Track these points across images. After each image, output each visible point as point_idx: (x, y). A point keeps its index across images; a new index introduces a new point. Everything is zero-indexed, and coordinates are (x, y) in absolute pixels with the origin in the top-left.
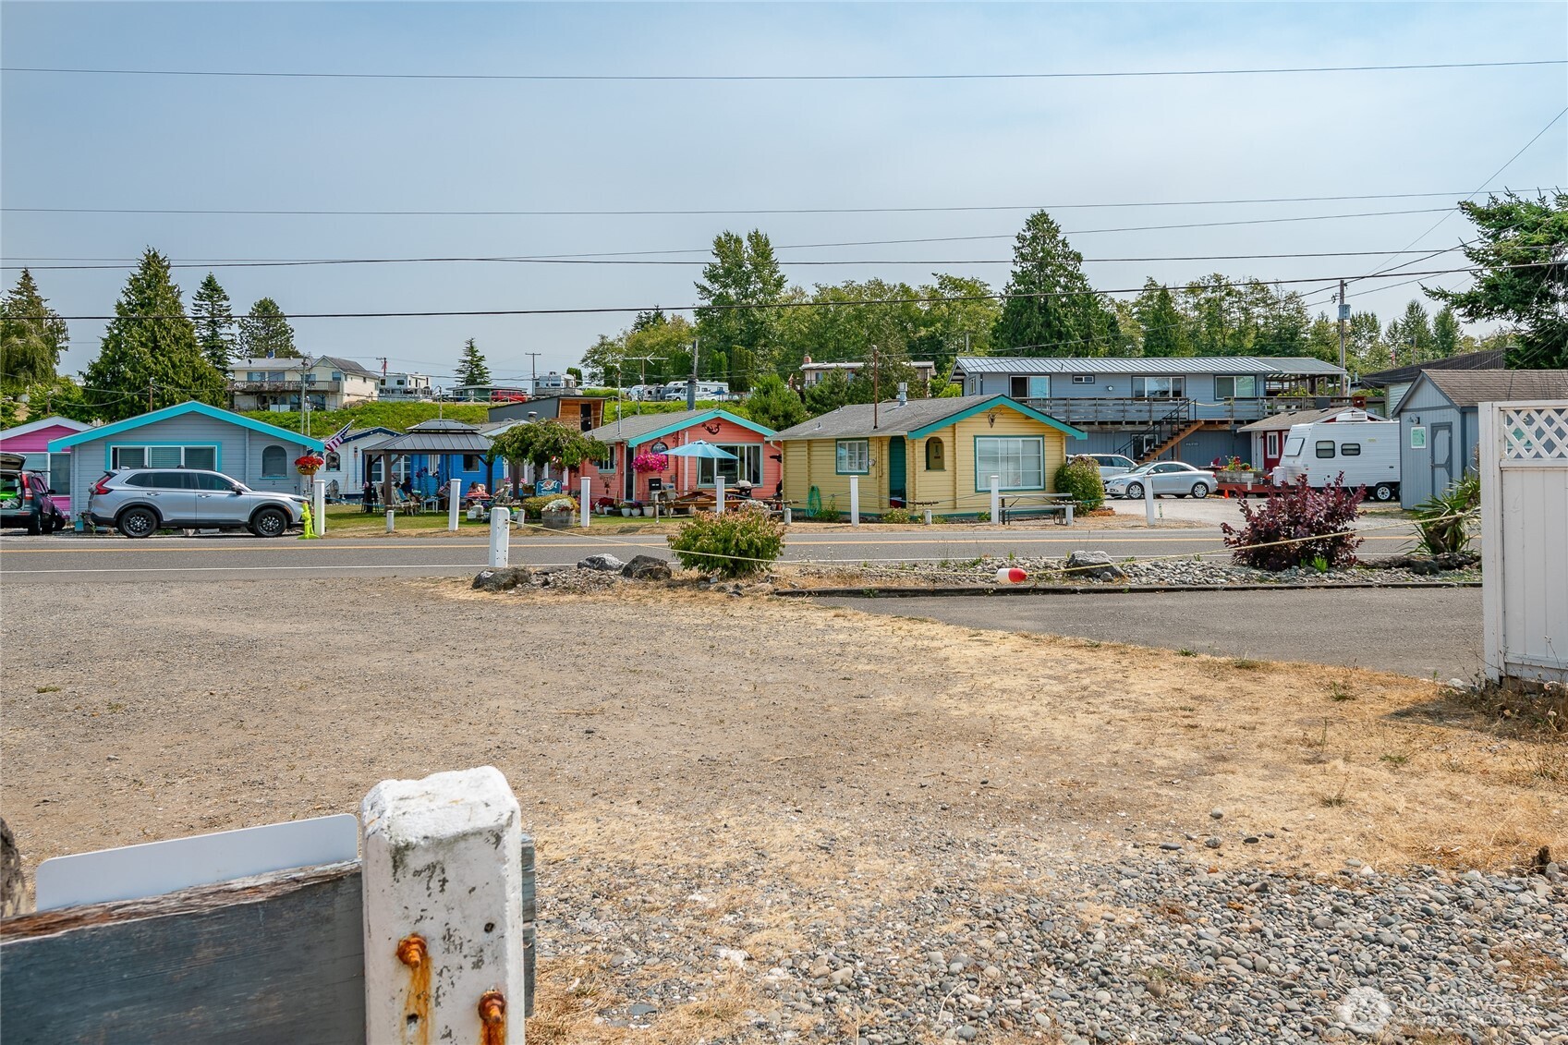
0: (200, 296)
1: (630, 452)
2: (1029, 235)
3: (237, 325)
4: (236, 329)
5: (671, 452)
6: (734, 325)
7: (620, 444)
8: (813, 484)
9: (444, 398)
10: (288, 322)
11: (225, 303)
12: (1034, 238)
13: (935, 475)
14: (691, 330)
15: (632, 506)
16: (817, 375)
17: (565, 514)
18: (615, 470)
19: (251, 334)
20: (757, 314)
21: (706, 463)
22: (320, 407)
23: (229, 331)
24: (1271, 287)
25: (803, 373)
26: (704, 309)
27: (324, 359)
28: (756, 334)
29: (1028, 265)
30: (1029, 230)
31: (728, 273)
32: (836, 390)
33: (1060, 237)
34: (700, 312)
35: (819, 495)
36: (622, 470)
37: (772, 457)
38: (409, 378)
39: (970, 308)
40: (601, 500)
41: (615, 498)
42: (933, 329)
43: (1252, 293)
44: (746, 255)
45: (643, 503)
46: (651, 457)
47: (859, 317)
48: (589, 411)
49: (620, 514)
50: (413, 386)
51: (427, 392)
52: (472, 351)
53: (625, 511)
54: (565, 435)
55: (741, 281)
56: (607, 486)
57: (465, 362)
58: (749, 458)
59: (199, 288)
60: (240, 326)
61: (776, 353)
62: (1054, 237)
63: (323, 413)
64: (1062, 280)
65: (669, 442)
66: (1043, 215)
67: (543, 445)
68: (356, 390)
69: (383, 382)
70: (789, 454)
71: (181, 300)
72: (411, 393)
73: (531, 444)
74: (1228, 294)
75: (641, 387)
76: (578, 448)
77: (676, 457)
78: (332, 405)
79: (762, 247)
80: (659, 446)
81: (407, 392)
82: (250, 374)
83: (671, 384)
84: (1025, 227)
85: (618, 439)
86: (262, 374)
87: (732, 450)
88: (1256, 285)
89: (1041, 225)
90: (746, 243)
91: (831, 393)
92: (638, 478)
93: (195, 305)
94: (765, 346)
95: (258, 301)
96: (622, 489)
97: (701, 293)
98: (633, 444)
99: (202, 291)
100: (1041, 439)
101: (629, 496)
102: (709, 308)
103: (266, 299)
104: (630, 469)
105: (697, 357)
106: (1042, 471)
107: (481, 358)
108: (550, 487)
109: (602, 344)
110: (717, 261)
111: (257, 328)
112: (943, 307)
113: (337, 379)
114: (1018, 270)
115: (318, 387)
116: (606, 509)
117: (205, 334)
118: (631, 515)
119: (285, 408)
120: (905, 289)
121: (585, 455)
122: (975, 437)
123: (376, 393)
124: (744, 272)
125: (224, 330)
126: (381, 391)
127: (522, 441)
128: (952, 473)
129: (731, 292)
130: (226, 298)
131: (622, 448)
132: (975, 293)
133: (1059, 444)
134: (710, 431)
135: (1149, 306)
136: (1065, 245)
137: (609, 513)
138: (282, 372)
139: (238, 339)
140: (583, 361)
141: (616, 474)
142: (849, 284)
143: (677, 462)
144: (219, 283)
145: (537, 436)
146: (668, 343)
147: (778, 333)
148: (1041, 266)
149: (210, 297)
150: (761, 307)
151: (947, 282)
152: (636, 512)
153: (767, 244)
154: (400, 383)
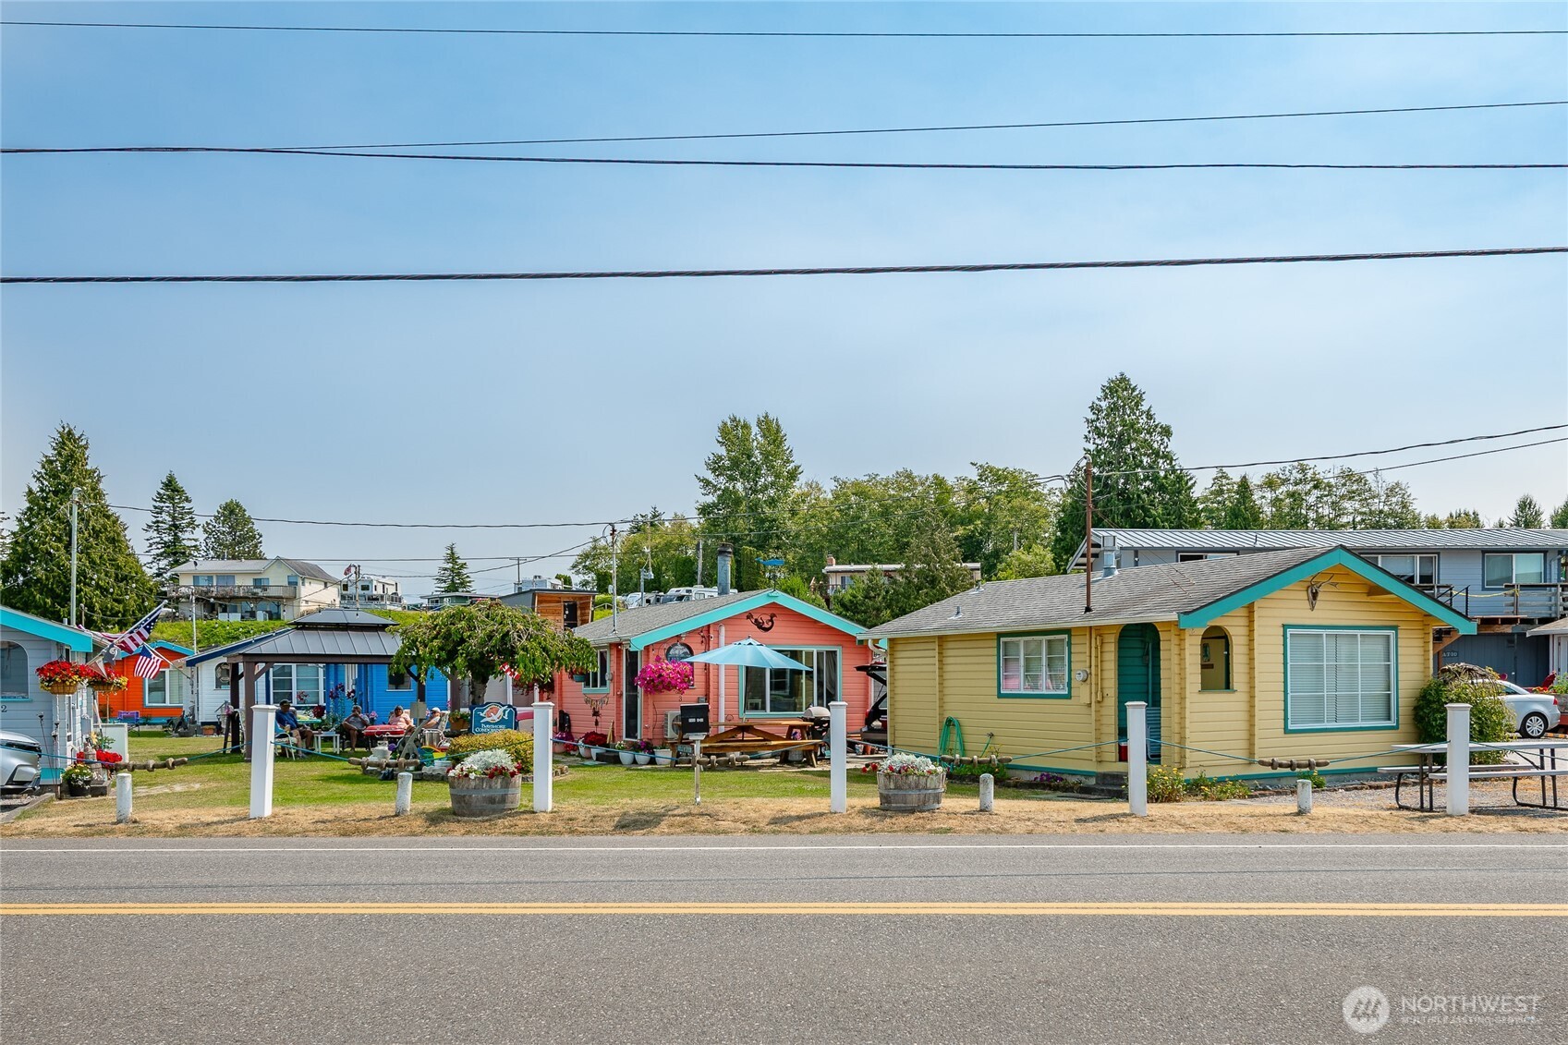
0: (161, 498)
1: (633, 656)
2: (1104, 404)
3: (201, 529)
4: (200, 534)
5: (699, 658)
6: (742, 524)
7: (616, 646)
8: (948, 714)
9: (416, 607)
10: (257, 526)
11: (187, 505)
12: (1113, 409)
13: (1218, 699)
14: (694, 532)
15: (636, 748)
16: (843, 579)
17: (498, 783)
18: (609, 688)
19: (217, 540)
20: (767, 510)
21: (754, 675)
22: (274, 616)
23: (192, 537)
24: (1370, 477)
25: (825, 578)
26: (709, 506)
27: (278, 560)
28: (767, 536)
29: (1104, 443)
30: (1106, 398)
31: (735, 463)
32: (872, 594)
33: (1145, 408)
34: (704, 510)
35: (961, 735)
36: (619, 688)
37: (859, 669)
38: (375, 583)
39: (1016, 502)
40: (587, 735)
41: (609, 733)
42: (971, 527)
43: (1344, 485)
44: (755, 443)
45: (655, 743)
46: (667, 667)
47: (885, 513)
48: (575, 611)
49: (616, 760)
50: (380, 591)
51: (396, 599)
52: (452, 558)
53: (626, 757)
54: (520, 626)
55: (752, 473)
56: (596, 713)
57: (445, 569)
58: (819, 671)
59: (159, 488)
60: (205, 531)
61: (790, 557)
62: (1137, 404)
63: (278, 623)
64: (1145, 459)
65: (695, 643)
66: (1123, 379)
67: (483, 644)
68: (316, 597)
69: (346, 587)
70: (899, 662)
71: (101, 486)
72: (377, 599)
73: (462, 641)
74: (1316, 487)
75: (638, 595)
76: (545, 649)
77: (707, 666)
78: (288, 615)
79: (772, 432)
80: (678, 650)
81: (372, 599)
82: (196, 578)
83: (673, 591)
84: (1100, 394)
85: (612, 638)
86: (210, 578)
87: (795, 655)
88: (1348, 476)
89: (1120, 393)
90: (755, 430)
91: (866, 597)
92: (646, 701)
93: (155, 507)
94: (778, 548)
95: (224, 503)
96: (619, 719)
97: (704, 488)
98: (638, 645)
99: (162, 492)
100: (1392, 633)
101: (631, 731)
102: (715, 505)
103: (232, 502)
104: (632, 687)
105: (700, 561)
106: (1393, 692)
107: (463, 566)
108: (495, 718)
109: (595, 548)
110: (722, 451)
111: (223, 533)
112: (983, 501)
113: (293, 584)
114: (1092, 447)
115: (272, 592)
116: (595, 751)
117: (166, 539)
118: (635, 762)
119: (235, 618)
120: (939, 482)
121: (557, 660)
122: (1285, 627)
123: (338, 600)
124: (753, 463)
125: (187, 535)
126: (343, 597)
127: (448, 636)
128: (1244, 697)
129: (739, 486)
130: (187, 500)
131: (619, 652)
132: (1017, 486)
133: (1420, 643)
134: (759, 625)
135: (1219, 503)
136: (1150, 416)
137: (599, 757)
138: (231, 576)
139: (203, 545)
140: (574, 567)
141: (610, 697)
142: (873, 477)
143: (707, 676)
144: (180, 483)
145: (471, 628)
146: (668, 546)
147: (793, 534)
148: (1121, 442)
149: (171, 498)
150: (772, 502)
151: (988, 473)
152: (642, 757)
153: (778, 431)
154: (365, 588)
